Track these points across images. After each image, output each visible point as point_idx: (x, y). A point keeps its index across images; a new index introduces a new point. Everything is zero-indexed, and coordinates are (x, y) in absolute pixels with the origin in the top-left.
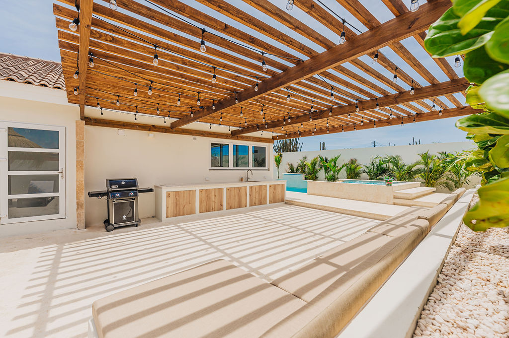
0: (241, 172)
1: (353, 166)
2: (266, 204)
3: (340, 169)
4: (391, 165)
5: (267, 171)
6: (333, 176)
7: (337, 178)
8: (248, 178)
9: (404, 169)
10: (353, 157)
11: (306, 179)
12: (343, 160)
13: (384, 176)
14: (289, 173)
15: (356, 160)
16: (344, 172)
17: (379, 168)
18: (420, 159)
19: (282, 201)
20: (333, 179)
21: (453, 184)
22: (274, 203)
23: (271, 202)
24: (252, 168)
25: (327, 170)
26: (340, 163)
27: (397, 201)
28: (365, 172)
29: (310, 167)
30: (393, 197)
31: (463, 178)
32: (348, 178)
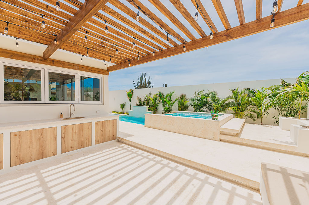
0: (61, 107)
1: (182, 101)
2: (90, 145)
3: (174, 102)
4: (210, 100)
5: (102, 105)
6: (169, 108)
7: (171, 110)
8: (71, 114)
9: (219, 102)
10: (184, 93)
11: (149, 110)
12: (176, 96)
13: (204, 109)
14: (137, 105)
15: (185, 95)
16: (176, 105)
17: (201, 101)
18: (231, 94)
19: (114, 138)
20: (168, 110)
21: (256, 115)
22: (102, 142)
23: (97, 142)
24: (80, 102)
25: (164, 103)
26: (174, 98)
27: (223, 137)
28: (191, 105)
29: (152, 100)
30: (219, 133)
31: (264, 110)
32: (179, 110)
